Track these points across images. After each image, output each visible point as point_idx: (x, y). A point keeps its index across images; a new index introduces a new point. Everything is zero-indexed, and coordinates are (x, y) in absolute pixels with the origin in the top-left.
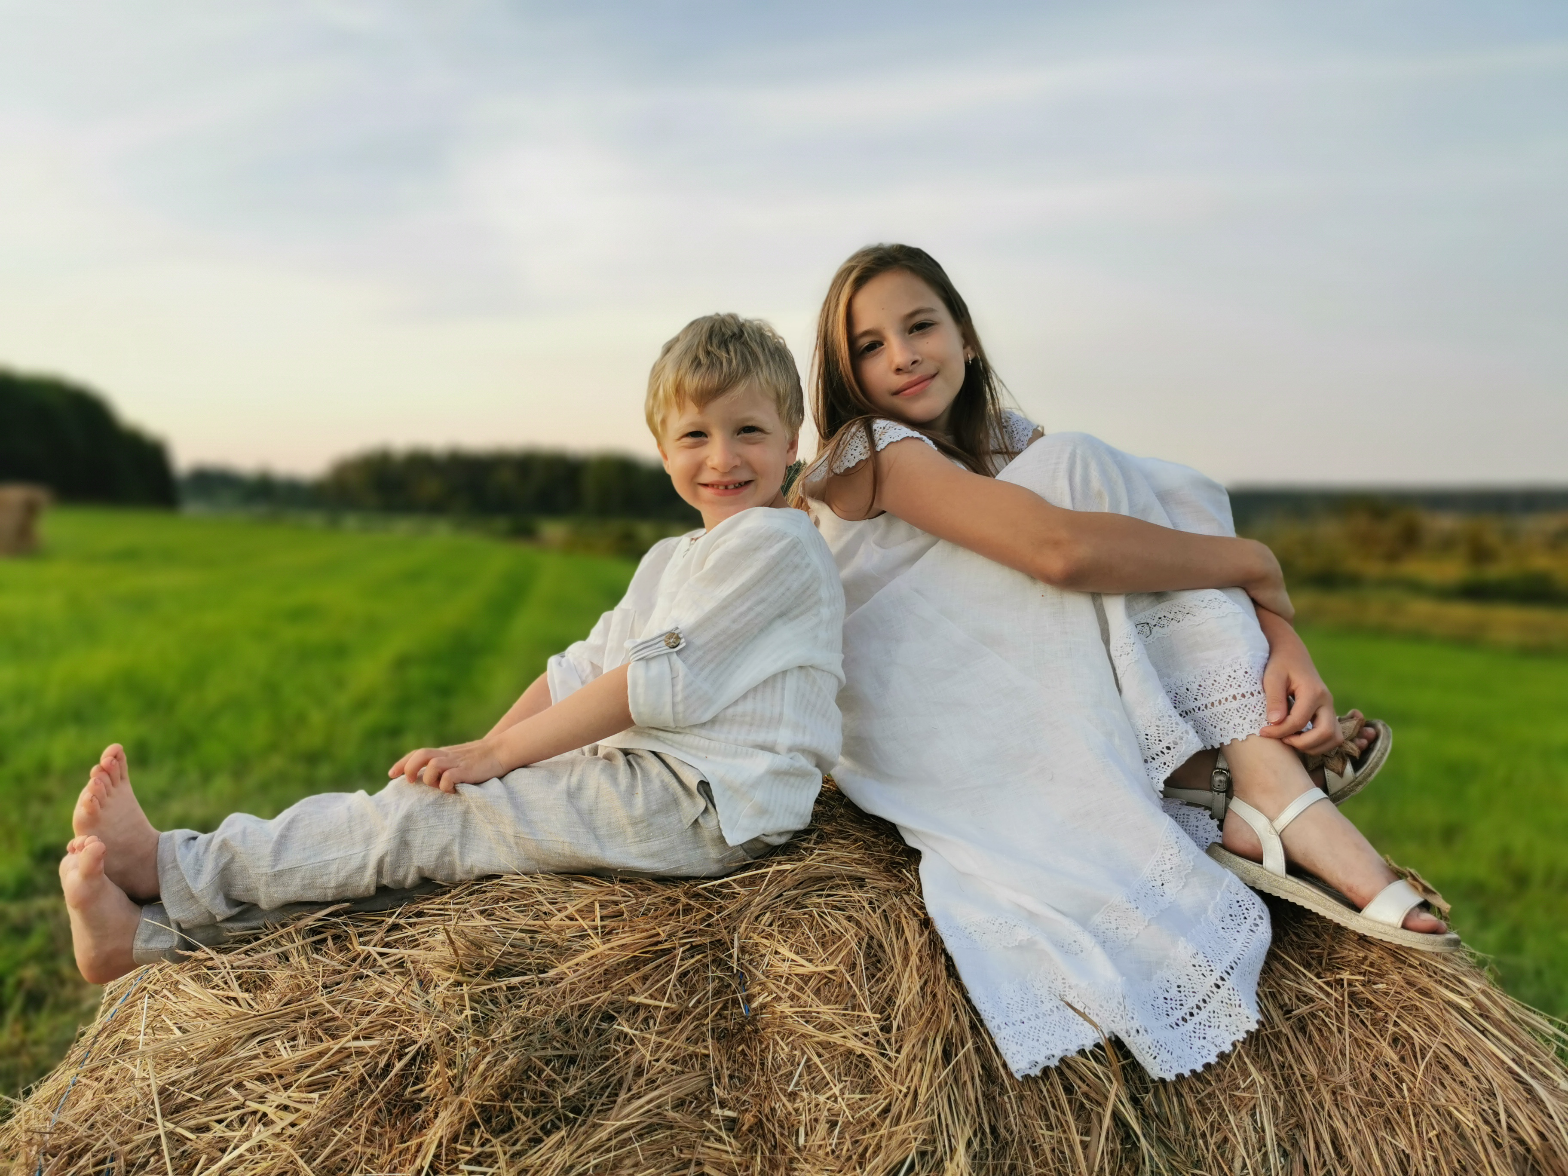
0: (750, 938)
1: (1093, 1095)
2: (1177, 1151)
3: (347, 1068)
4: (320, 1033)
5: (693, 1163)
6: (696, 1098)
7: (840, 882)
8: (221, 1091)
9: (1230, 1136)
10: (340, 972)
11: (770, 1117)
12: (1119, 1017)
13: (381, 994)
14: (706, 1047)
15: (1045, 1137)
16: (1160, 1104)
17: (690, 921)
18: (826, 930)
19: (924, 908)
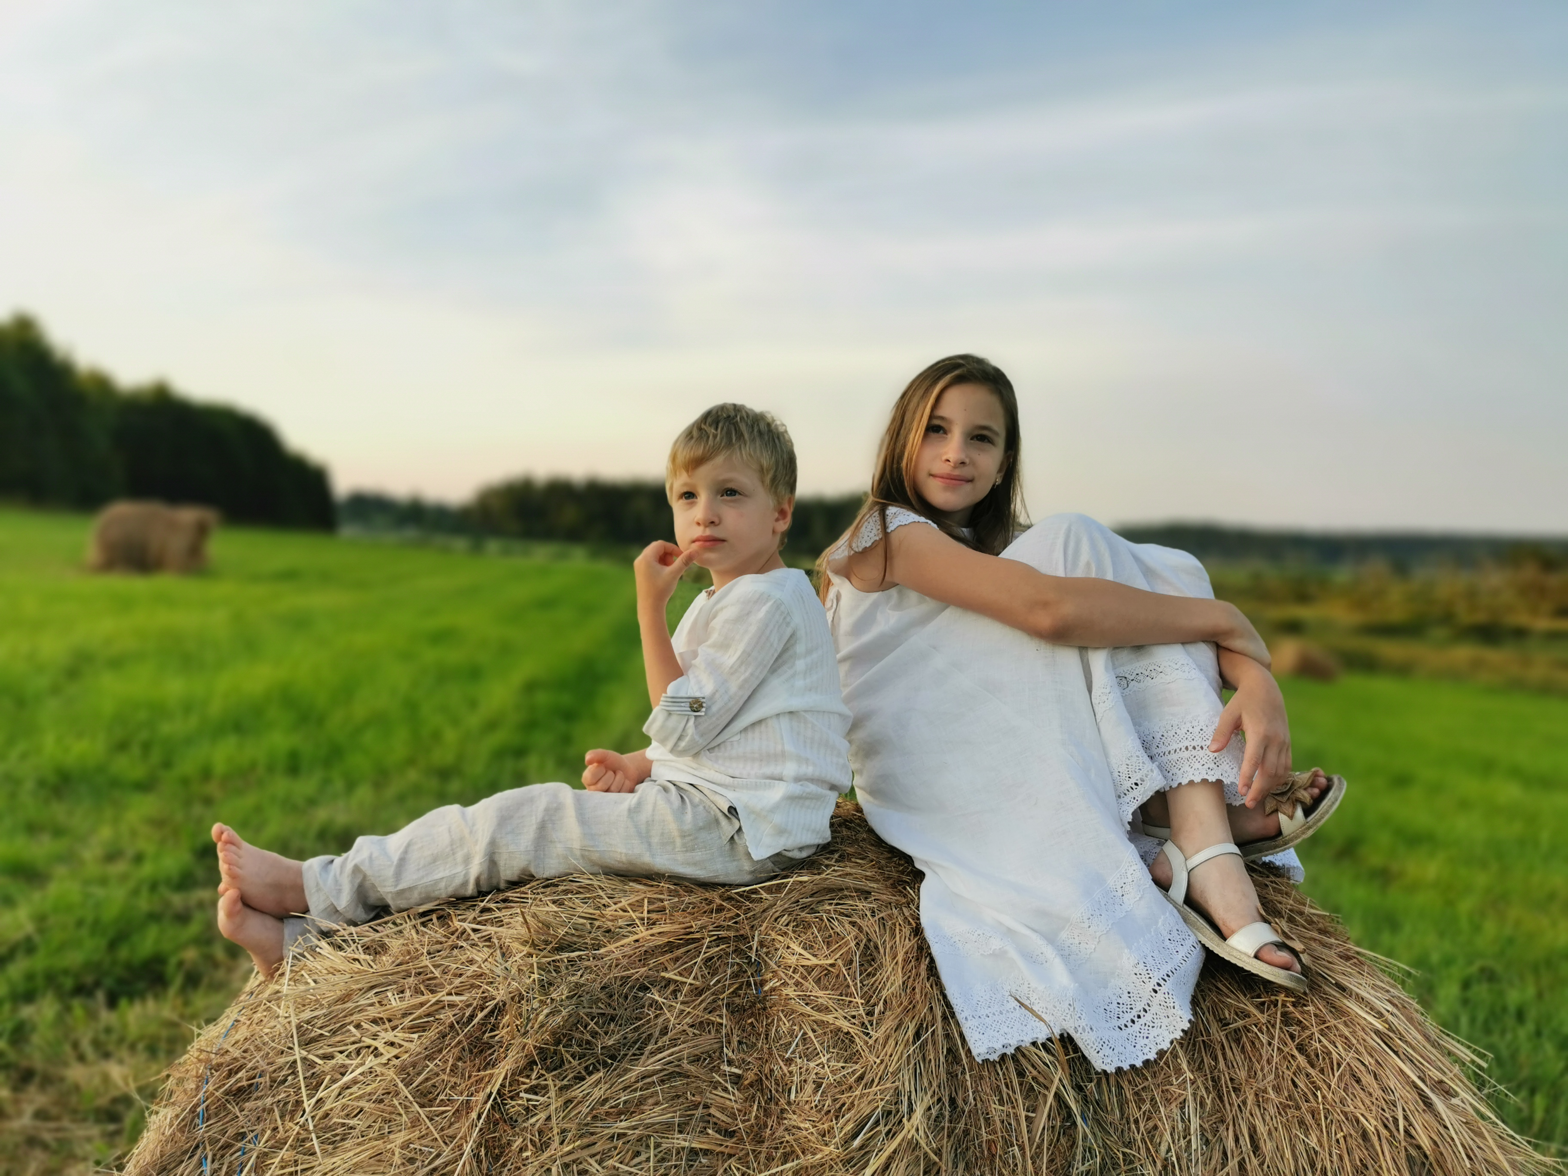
0: (769, 935)
1: (1041, 1079)
2: (1112, 1132)
3: (441, 1016)
4: (422, 989)
5: (701, 1107)
6: (710, 1057)
7: (848, 894)
8: (344, 1030)
9: (1159, 1124)
10: (441, 943)
11: (769, 1076)
12: (1069, 1016)
13: (471, 962)
14: (721, 1017)
15: (996, 1110)
16: (1100, 1092)
17: (720, 919)
18: (831, 931)
19: (918, 919)
